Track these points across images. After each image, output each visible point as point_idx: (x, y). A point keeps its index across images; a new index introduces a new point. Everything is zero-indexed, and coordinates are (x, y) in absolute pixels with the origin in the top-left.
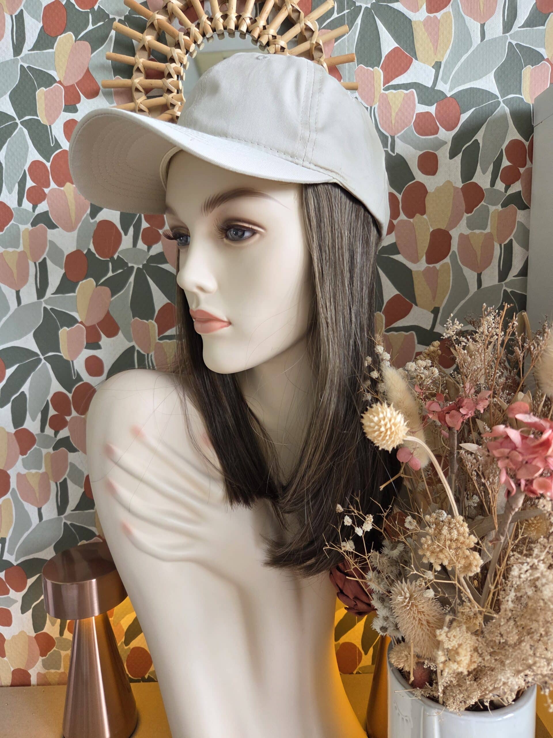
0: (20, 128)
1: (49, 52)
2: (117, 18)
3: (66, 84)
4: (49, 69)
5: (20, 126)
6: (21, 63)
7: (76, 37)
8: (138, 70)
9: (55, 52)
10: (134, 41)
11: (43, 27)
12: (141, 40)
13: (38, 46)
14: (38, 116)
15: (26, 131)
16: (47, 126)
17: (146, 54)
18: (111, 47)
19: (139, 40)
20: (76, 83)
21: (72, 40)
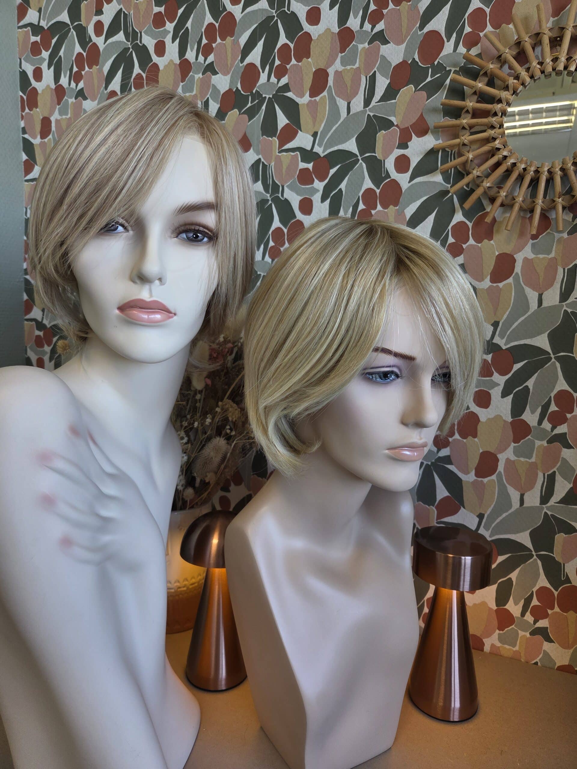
0: (361, 163)
1: (392, 103)
2: (453, 70)
3: (402, 127)
4: (390, 116)
5: (361, 161)
6: (368, 113)
7: (416, 88)
8: (467, 111)
9: (396, 102)
10: (465, 87)
11: (389, 83)
12: (474, 87)
13: (384, 98)
14: (375, 153)
15: (364, 165)
16: (381, 161)
17: (475, 97)
18: (444, 94)
19: (471, 87)
20: (410, 126)
21: (412, 91)
